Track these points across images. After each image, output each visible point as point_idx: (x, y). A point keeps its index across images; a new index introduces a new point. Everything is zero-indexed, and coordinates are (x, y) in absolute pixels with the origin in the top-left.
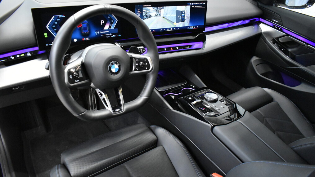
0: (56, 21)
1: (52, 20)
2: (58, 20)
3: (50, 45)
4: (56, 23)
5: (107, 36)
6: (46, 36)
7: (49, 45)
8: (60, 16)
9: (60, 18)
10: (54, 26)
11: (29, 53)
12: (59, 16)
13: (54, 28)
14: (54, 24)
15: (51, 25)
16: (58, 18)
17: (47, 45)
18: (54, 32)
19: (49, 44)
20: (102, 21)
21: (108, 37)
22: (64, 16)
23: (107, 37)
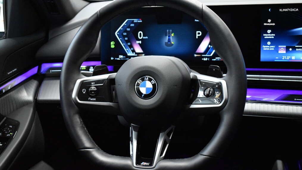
0: (129, 27)
1: (124, 25)
2: (132, 25)
3: (116, 59)
4: (128, 29)
5: (205, 57)
6: (113, 46)
7: (114, 59)
8: (136, 20)
9: (135, 23)
10: (125, 34)
11: (92, 67)
12: (133, 21)
13: (124, 36)
14: (125, 31)
15: (122, 32)
16: (133, 22)
17: (112, 59)
18: (125, 42)
19: (114, 57)
20: (197, 32)
21: (206, 59)
22: (141, 21)
23: (204, 59)
